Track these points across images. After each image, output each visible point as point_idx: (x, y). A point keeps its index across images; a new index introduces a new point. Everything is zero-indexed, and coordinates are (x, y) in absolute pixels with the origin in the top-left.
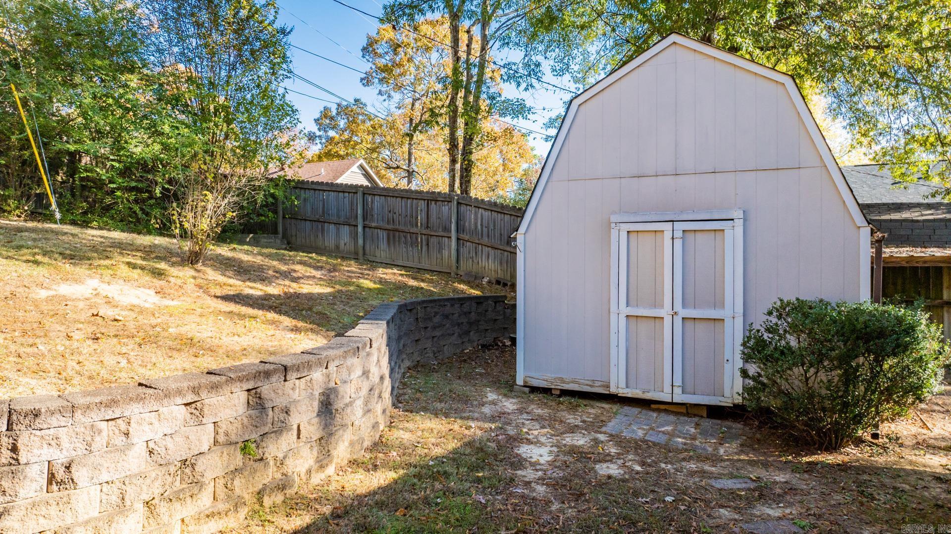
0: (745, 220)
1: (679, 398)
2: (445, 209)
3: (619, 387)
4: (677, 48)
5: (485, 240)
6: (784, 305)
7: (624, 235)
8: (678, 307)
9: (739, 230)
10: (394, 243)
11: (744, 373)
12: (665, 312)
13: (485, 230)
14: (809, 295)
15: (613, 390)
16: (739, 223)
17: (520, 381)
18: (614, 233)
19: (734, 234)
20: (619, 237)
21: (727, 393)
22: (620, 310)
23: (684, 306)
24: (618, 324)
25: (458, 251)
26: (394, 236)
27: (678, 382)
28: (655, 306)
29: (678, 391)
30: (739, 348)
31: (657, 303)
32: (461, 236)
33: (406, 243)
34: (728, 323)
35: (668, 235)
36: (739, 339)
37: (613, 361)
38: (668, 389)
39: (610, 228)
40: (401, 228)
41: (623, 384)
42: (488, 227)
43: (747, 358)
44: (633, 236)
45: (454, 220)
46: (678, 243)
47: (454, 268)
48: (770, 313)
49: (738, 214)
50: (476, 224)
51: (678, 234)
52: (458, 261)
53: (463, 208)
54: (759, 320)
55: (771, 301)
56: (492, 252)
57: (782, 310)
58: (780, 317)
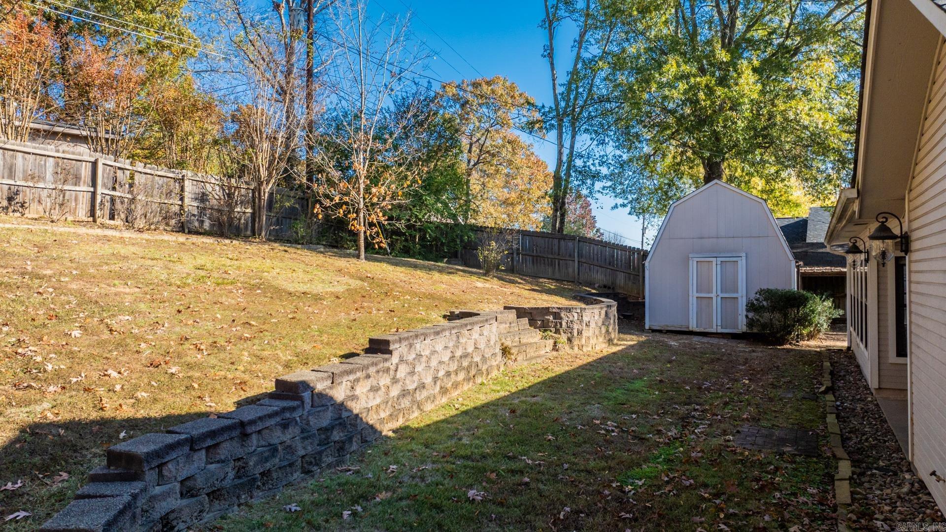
0: (746, 257)
1: (720, 330)
2: (570, 244)
3: (693, 326)
4: (718, 186)
5: (595, 262)
6: (762, 290)
7: (695, 263)
8: (719, 293)
9: (744, 261)
10: (537, 263)
11: (747, 316)
12: (713, 295)
13: (595, 256)
14: (771, 287)
15: (691, 329)
16: (744, 258)
17: (647, 327)
18: (691, 262)
19: (742, 263)
20: (693, 265)
21: (740, 328)
22: (693, 294)
23: (721, 292)
24: (693, 301)
25: (579, 269)
26: (537, 260)
27: (719, 324)
28: (709, 293)
29: (719, 328)
30: (744, 307)
31: (710, 291)
32: (580, 260)
33: (544, 264)
34: (740, 299)
35: (714, 263)
36: (745, 304)
37: (691, 317)
38: (715, 327)
39: (689, 260)
40: (540, 255)
41: (695, 326)
42: (597, 255)
43: (747, 311)
44: (699, 263)
45: (576, 251)
46: (719, 267)
47: (577, 278)
48: (756, 293)
49: (744, 255)
50: (590, 253)
51: (719, 263)
52: (578, 274)
53: (581, 244)
54: (753, 296)
55: (757, 288)
56: (600, 269)
57: (761, 292)
58: (760, 295)
